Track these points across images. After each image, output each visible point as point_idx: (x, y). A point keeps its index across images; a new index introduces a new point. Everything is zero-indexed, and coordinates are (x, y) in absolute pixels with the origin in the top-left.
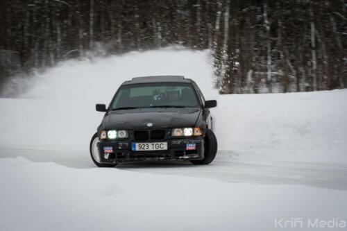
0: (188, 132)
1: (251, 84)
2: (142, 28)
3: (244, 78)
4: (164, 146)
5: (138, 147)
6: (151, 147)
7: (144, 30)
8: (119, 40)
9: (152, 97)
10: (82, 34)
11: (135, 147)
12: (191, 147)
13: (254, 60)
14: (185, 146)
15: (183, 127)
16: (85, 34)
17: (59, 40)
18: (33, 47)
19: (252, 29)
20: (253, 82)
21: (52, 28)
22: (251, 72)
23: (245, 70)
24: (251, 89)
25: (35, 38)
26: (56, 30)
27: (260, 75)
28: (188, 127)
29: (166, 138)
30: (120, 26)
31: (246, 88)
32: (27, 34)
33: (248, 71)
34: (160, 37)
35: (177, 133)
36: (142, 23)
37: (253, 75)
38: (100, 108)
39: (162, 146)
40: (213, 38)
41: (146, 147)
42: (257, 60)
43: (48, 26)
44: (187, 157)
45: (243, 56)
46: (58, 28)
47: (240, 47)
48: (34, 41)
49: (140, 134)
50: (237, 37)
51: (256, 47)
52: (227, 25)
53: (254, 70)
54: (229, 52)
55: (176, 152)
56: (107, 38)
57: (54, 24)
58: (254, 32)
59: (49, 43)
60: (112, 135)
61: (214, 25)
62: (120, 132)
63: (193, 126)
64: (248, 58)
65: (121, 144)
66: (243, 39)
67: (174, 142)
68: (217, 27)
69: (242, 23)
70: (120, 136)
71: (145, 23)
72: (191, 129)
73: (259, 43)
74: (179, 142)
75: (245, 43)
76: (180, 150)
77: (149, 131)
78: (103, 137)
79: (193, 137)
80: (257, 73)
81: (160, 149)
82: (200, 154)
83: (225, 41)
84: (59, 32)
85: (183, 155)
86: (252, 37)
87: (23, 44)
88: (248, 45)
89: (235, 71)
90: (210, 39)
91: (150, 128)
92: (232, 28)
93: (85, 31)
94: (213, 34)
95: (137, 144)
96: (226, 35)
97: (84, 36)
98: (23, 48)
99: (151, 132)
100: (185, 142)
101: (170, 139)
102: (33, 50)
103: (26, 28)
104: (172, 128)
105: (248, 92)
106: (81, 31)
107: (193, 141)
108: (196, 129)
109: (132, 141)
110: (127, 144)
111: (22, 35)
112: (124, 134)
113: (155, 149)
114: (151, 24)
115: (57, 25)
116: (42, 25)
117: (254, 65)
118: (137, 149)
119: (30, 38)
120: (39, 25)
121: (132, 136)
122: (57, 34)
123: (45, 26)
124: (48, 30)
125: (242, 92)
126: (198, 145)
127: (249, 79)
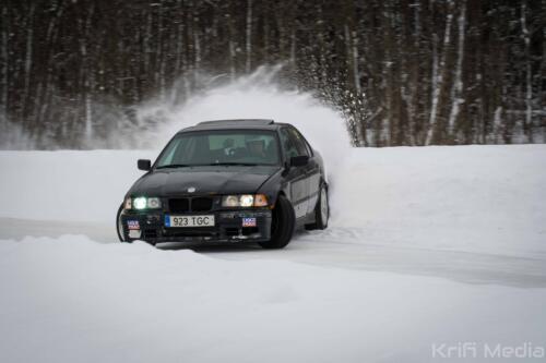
0: (247, 201)
1: (501, 129)
2: (329, 41)
3: (488, 119)
4: (210, 221)
5: (173, 221)
6: (191, 221)
7: (332, 44)
8: (292, 60)
9: (222, 150)
10: (234, 50)
11: (169, 221)
12: (249, 222)
13: (505, 91)
14: (240, 221)
15: (239, 193)
16: (239, 50)
17: (198, 59)
18: (158, 71)
19: (502, 43)
20: (503, 126)
21: (187, 41)
22: (499, 110)
23: (491, 108)
24: (500, 137)
25: (161, 56)
26: (194, 43)
27: (513, 115)
28: (247, 193)
29: (213, 209)
30: (293, 37)
31: (492, 136)
32: (148, 50)
33: (495, 109)
34: (356, 54)
35: (230, 202)
36: (327, 33)
37: (503, 115)
38: (143, 164)
39: (207, 221)
40: (440, 57)
41: (184, 222)
42: (509, 91)
43: (180, 37)
44: (243, 237)
45: (488, 85)
46: (197, 41)
47: (482, 71)
48: (158, 60)
49: (177, 202)
50: (478, 55)
51: (507, 70)
52: (462, 37)
53: (505, 107)
54: (465, 78)
55: (228, 229)
56: (272, 57)
57: (190, 33)
58: (504, 46)
59: (182, 64)
60: (141, 204)
61: (442, 36)
62: (150, 200)
63: (254, 193)
64: (495, 87)
65: (150, 217)
66: (488, 59)
67: (225, 215)
68: (447, 40)
69: (486, 33)
70: (150, 206)
71: (332, 34)
72: (251, 197)
73: (512, 64)
74: (232, 215)
75: (490, 64)
76: (233, 226)
77: (190, 199)
78: (128, 207)
79: (253, 209)
80: (509, 111)
81: (203, 225)
82: (263, 233)
83: (460, 62)
84: (198, 47)
85: (237, 234)
86: (502, 55)
87: (142, 64)
88: (495, 67)
89: (475, 108)
90: (436, 59)
91: (191, 194)
92: (469, 40)
93: (239, 46)
94: (440, 50)
95: (172, 218)
96: (461, 52)
97: (237, 53)
98: (143, 72)
99: (193, 200)
100: (240, 215)
101: (219, 211)
102: (157, 75)
103: (146, 39)
104: (222, 194)
105: (496, 142)
106: (232, 46)
107: (252, 214)
108: (258, 197)
109: (166, 213)
110: (158, 217)
111: (141, 51)
112: (155, 203)
113: (197, 225)
114: (343, 34)
115: (196, 35)
116: (173, 36)
117: (504, 98)
118: (172, 224)
119: (153, 57)
120: (166, 36)
121: (167, 206)
122: (194, 49)
123: (176, 38)
124: (180, 44)
125: (485, 142)
126: (260, 220)
127: (497, 121)
